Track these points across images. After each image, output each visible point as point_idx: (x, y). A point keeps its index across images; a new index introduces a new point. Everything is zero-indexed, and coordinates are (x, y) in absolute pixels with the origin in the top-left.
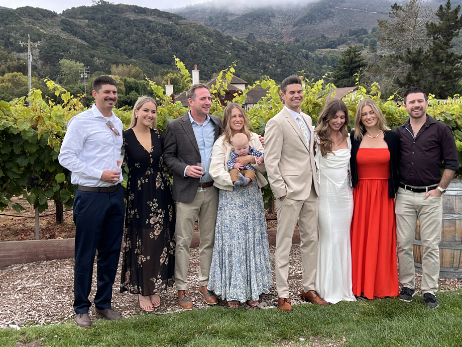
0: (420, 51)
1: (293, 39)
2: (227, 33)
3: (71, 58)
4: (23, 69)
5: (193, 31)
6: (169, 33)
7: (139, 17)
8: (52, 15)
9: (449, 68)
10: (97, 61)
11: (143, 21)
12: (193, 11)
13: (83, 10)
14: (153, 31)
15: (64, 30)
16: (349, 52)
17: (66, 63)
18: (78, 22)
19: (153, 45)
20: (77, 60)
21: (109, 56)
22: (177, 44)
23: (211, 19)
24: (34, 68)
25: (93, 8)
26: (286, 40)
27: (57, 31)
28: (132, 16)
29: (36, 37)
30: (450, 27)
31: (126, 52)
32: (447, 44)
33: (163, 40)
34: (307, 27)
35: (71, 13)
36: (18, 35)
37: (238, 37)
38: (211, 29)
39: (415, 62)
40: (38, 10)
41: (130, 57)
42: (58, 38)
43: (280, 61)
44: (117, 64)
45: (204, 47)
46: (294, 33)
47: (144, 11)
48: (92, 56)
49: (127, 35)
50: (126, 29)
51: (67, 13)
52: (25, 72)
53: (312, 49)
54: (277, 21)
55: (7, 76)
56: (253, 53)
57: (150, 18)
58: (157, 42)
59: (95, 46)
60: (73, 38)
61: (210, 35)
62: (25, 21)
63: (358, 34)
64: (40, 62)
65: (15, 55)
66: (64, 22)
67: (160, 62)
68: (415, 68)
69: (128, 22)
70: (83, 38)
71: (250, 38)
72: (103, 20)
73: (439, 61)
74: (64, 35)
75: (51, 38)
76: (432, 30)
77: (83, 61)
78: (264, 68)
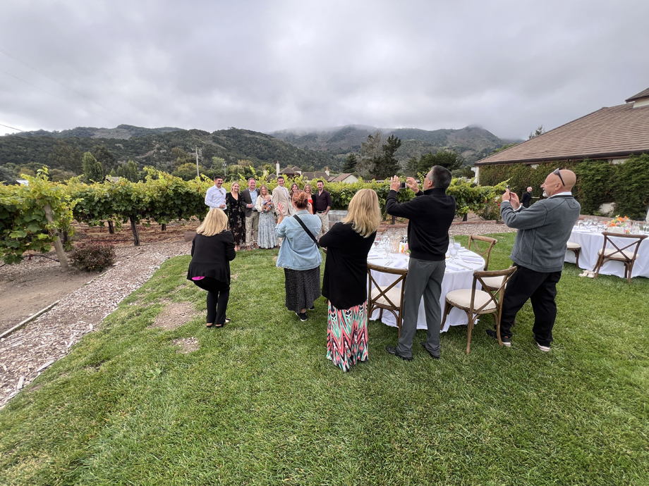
0: (379, 158)
1: (326, 149)
2: (294, 146)
3: (218, 156)
4: (194, 162)
5: (278, 144)
6: (266, 144)
7: (251, 136)
8: (208, 134)
9: (391, 166)
10: (231, 158)
11: (253, 138)
12: (277, 134)
13: (223, 132)
14: (258, 144)
15: (214, 141)
16: (350, 157)
17: (215, 158)
18: (221, 138)
19: (259, 150)
20: (221, 157)
21: (237, 155)
22: (270, 150)
23: (287, 138)
24: (200, 160)
25: (228, 131)
26: (323, 149)
27: (210, 142)
28: (248, 136)
29: (200, 145)
30: (393, 147)
31: (245, 154)
32: (391, 155)
33: (264, 148)
34: (333, 143)
35: (217, 133)
36: (191, 144)
37: (300, 147)
38: (287, 143)
39: (378, 163)
40: (200, 131)
41: (248, 156)
42: (211, 146)
43: (320, 160)
44: (241, 159)
45: (283, 152)
46: (326, 146)
47: (253, 133)
48: (229, 155)
49: (246, 145)
50: (245, 142)
51: (216, 133)
52: (195, 163)
53: (335, 154)
54: (319, 140)
55: (186, 165)
56: (307, 155)
57: (257, 137)
58: (260, 148)
59: (230, 150)
60: (218, 146)
61: (286, 146)
62: (194, 136)
63: (356, 148)
64: (202, 158)
65: (190, 154)
66: (213, 138)
67: (262, 159)
68: (377, 166)
69: (246, 138)
70: (224, 146)
71: (306, 148)
72: (233, 137)
73: (388, 162)
74: (214, 144)
75: (208, 145)
76: (385, 148)
77: (224, 158)
78: (313, 163)
